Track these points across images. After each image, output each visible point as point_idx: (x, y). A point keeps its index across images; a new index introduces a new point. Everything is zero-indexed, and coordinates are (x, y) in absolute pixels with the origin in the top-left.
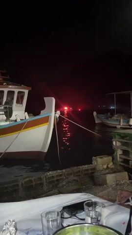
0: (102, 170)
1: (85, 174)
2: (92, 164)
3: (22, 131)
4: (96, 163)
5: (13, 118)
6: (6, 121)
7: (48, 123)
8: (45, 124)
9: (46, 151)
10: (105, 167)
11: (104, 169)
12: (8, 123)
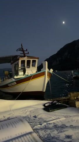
0: (74, 100)
1: (63, 102)
2: (68, 96)
3: (30, 80)
4: (70, 96)
5: (26, 74)
6: (23, 75)
7: (44, 76)
8: (43, 76)
9: (44, 91)
10: (76, 98)
11: (74, 99)
12: (24, 76)
